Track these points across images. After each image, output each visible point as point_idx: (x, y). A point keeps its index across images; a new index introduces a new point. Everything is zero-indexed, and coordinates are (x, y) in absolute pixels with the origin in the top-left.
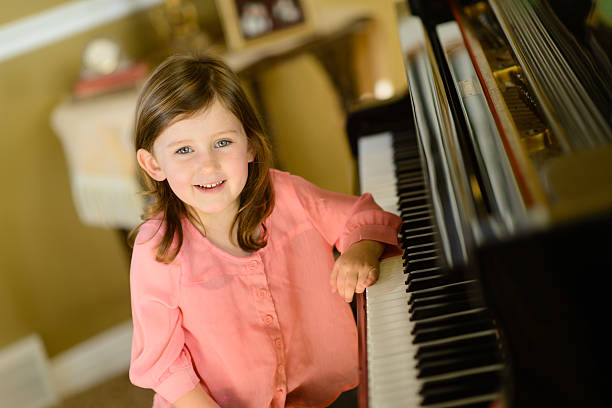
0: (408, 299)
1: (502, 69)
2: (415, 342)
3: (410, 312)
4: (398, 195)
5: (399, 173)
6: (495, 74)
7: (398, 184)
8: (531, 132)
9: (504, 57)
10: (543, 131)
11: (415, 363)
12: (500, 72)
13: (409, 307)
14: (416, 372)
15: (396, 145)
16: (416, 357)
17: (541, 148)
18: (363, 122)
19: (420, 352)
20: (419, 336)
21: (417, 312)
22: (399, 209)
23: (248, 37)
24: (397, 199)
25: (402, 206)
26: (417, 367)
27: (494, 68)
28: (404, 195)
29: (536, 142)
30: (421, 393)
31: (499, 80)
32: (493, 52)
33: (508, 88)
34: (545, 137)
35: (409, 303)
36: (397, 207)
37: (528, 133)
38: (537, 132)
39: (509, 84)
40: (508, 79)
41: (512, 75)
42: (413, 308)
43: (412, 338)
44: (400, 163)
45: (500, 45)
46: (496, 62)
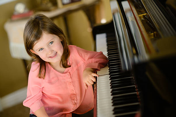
0: (110, 82)
1: (141, 14)
2: (112, 95)
3: (110, 86)
4: (108, 51)
5: (108, 45)
6: (139, 15)
7: (108, 48)
8: (150, 32)
9: (141, 11)
10: (153, 32)
11: (112, 101)
12: (140, 15)
13: (110, 84)
14: (112, 104)
15: (107, 37)
16: (112, 100)
17: (153, 37)
18: (97, 30)
19: (113, 98)
20: (113, 93)
21: (112, 86)
22: (108, 56)
23: (64, 4)
24: (107, 53)
25: (109, 54)
26: (112, 103)
27: (138, 14)
28: (109, 51)
29: (151, 35)
30: (114, 110)
31: (140, 17)
32: (138, 9)
33: (142, 20)
34: (154, 34)
35: (110, 83)
36: (107, 55)
37: (149, 33)
38: (151, 33)
39: (143, 19)
40: (143, 17)
41: (144, 16)
42: (111, 85)
43: (111, 94)
44: (108, 42)
45: (140, 8)
46: (139, 12)
